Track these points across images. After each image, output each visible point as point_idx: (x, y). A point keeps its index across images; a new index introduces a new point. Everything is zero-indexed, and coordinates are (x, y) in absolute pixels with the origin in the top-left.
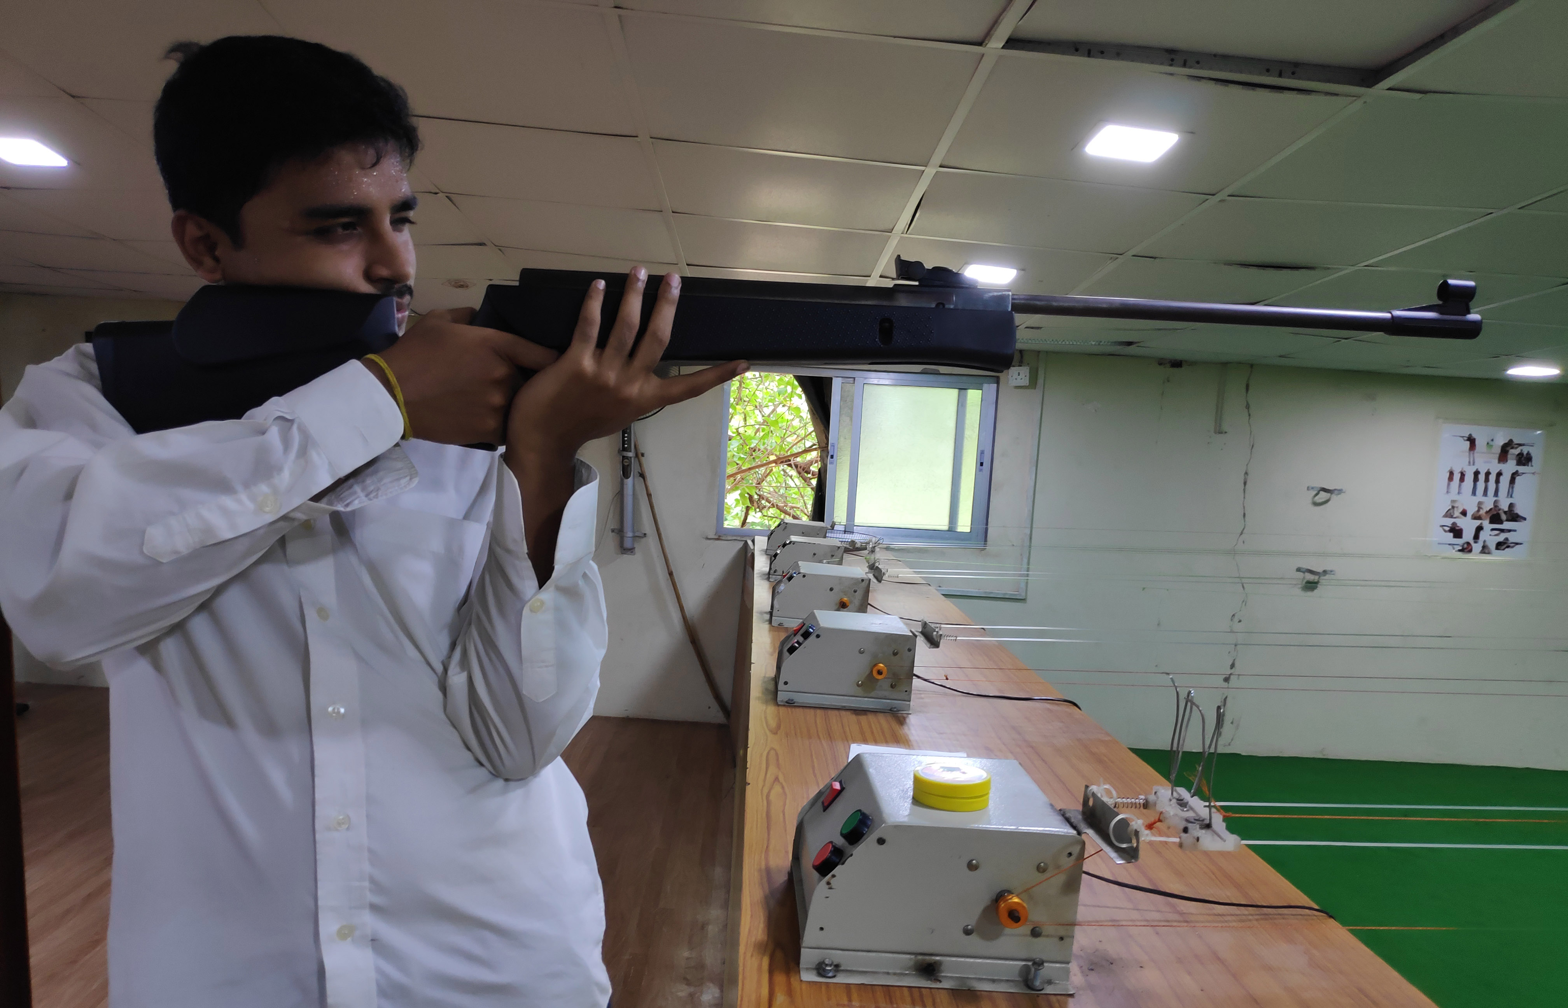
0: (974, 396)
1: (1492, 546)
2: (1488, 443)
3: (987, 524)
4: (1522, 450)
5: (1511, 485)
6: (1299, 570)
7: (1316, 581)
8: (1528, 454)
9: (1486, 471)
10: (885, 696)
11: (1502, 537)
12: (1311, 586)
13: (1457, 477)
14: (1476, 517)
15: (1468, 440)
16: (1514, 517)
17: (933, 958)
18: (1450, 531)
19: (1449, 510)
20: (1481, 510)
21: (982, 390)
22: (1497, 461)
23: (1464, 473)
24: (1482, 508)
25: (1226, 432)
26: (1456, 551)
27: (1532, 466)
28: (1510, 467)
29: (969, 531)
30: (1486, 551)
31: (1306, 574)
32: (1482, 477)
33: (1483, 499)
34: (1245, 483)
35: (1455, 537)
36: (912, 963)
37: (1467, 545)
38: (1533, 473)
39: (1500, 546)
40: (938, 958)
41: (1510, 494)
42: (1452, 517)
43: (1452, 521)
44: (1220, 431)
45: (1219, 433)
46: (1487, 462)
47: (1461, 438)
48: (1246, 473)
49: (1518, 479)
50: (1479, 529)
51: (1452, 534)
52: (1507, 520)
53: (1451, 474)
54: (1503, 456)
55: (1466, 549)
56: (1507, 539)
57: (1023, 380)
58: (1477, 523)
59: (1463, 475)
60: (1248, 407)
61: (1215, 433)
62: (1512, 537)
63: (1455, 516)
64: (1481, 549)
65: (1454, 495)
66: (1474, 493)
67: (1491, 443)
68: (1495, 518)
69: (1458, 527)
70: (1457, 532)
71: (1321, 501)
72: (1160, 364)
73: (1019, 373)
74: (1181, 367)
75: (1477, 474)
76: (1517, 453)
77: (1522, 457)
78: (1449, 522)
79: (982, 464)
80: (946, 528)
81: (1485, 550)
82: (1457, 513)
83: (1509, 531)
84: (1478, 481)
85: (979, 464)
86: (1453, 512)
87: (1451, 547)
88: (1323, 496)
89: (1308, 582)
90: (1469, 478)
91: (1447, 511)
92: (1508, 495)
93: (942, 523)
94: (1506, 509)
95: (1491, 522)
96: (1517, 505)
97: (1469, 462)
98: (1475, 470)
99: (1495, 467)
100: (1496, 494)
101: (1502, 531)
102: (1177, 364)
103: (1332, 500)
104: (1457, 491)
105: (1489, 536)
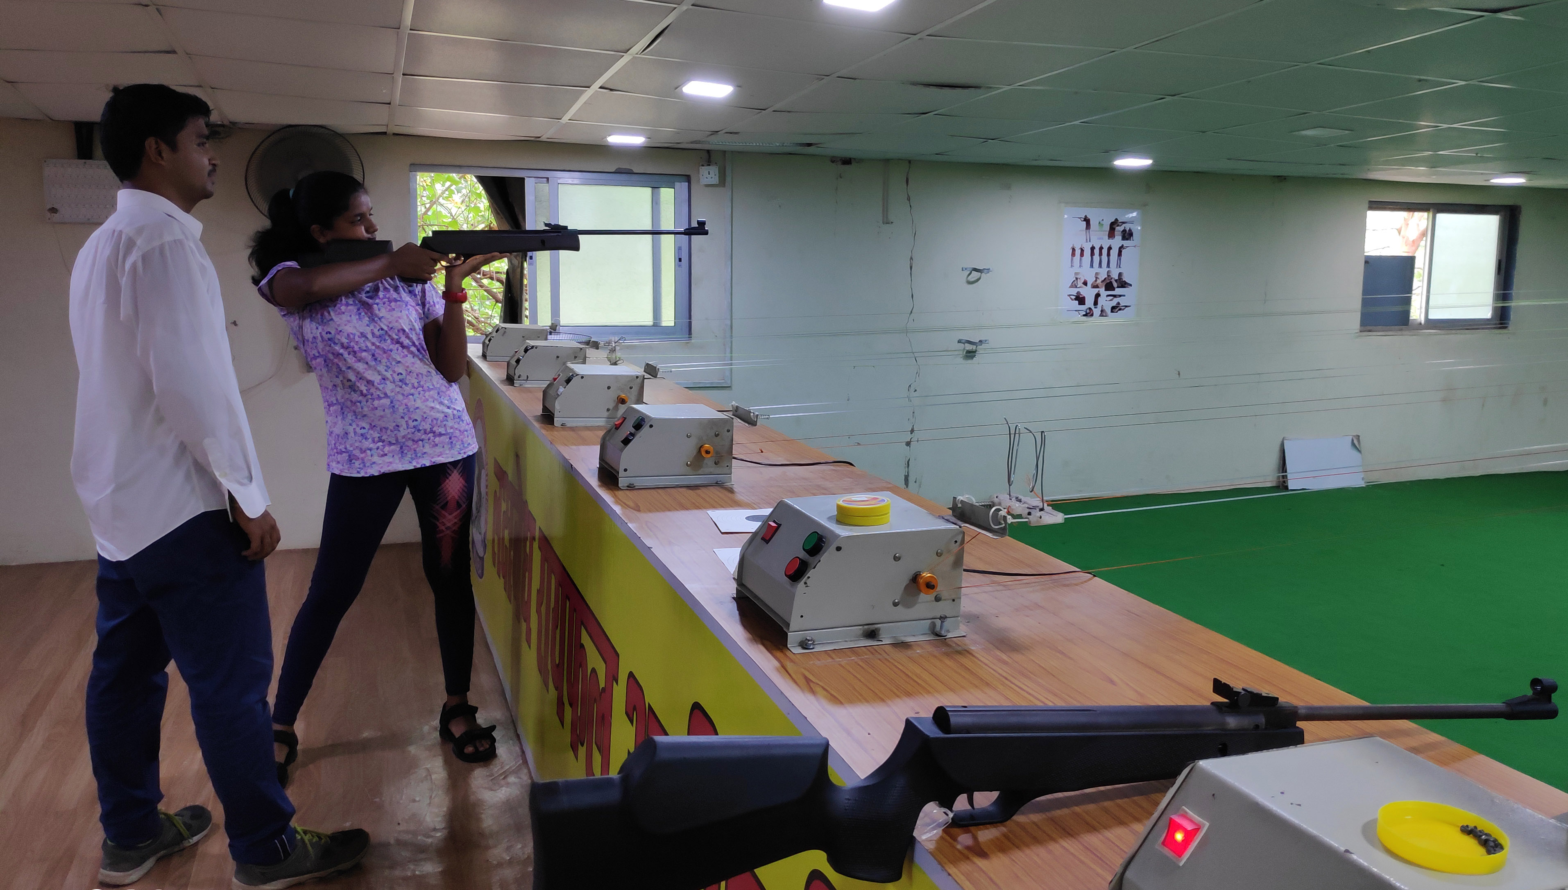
0: (667, 194)
1: (1108, 310)
2: (1099, 223)
3: (690, 318)
4: (1125, 227)
5: (1119, 258)
6: (960, 341)
7: (974, 350)
8: (1130, 230)
9: (1100, 246)
10: (711, 472)
11: (1114, 303)
12: (970, 355)
13: (1078, 252)
14: (1095, 286)
15: (1084, 221)
16: (1123, 284)
17: (873, 626)
18: (1076, 299)
19: (1074, 281)
20: (1098, 279)
21: (674, 188)
22: (1107, 237)
23: (1083, 249)
24: (1098, 278)
25: (892, 223)
26: (1081, 316)
27: (1133, 240)
28: (1117, 242)
29: (673, 325)
30: (1104, 315)
31: (966, 344)
32: (1097, 251)
33: (1099, 270)
34: (911, 268)
35: (1079, 304)
36: (862, 632)
37: (1090, 310)
38: (1135, 247)
39: (1113, 309)
40: (879, 626)
41: (1119, 265)
42: (1076, 287)
43: (1076, 290)
44: (887, 222)
45: (887, 223)
46: (1100, 239)
47: (1079, 219)
48: (911, 258)
49: (1123, 251)
50: (1098, 295)
51: (1077, 302)
52: (1118, 287)
53: (1074, 250)
54: (1111, 234)
55: (1089, 314)
56: (1119, 303)
57: (713, 179)
58: (1096, 291)
59: (1082, 250)
60: (909, 199)
61: (883, 223)
62: (1123, 301)
63: (1078, 286)
64: (1100, 312)
65: (1076, 269)
66: (1092, 266)
67: (1102, 222)
68: (1109, 286)
69: (1081, 295)
70: (1081, 300)
71: (973, 280)
72: (833, 162)
73: (709, 172)
74: (851, 164)
75: (1093, 249)
76: (1122, 230)
77: (1125, 234)
78: (1074, 291)
79: (680, 260)
80: (651, 323)
81: (1103, 313)
82: (1080, 284)
83: (1120, 296)
84: (1094, 255)
85: (678, 260)
86: (1077, 283)
87: (1077, 312)
88: (975, 275)
89: (968, 352)
90: (1087, 252)
91: (1072, 283)
92: (1117, 266)
93: (647, 319)
94: (1117, 278)
95: (1106, 290)
96: (1124, 274)
97: (1087, 240)
98: (1091, 246)
99: (1106, 243)
100: (1108, 266)
101: (1115, 296)
102: (847, 161)
103: (982, 278)
104: (1079, 265)
105: (1106, 302)
